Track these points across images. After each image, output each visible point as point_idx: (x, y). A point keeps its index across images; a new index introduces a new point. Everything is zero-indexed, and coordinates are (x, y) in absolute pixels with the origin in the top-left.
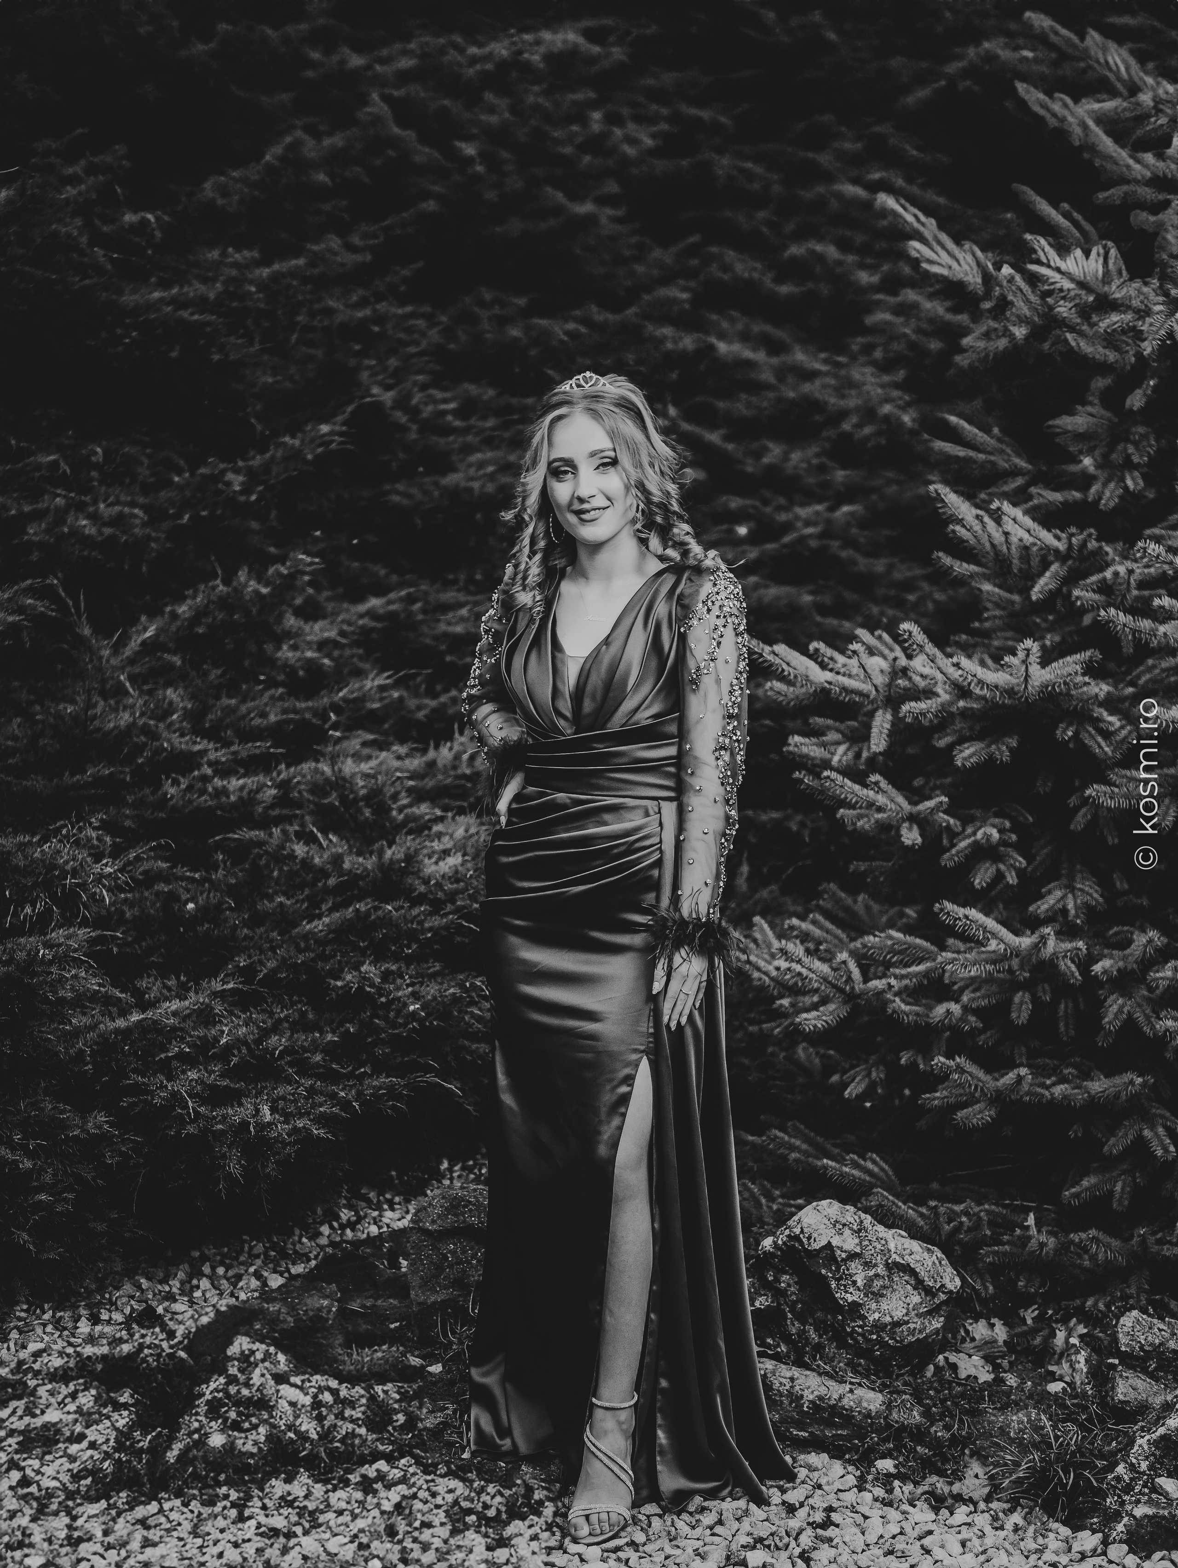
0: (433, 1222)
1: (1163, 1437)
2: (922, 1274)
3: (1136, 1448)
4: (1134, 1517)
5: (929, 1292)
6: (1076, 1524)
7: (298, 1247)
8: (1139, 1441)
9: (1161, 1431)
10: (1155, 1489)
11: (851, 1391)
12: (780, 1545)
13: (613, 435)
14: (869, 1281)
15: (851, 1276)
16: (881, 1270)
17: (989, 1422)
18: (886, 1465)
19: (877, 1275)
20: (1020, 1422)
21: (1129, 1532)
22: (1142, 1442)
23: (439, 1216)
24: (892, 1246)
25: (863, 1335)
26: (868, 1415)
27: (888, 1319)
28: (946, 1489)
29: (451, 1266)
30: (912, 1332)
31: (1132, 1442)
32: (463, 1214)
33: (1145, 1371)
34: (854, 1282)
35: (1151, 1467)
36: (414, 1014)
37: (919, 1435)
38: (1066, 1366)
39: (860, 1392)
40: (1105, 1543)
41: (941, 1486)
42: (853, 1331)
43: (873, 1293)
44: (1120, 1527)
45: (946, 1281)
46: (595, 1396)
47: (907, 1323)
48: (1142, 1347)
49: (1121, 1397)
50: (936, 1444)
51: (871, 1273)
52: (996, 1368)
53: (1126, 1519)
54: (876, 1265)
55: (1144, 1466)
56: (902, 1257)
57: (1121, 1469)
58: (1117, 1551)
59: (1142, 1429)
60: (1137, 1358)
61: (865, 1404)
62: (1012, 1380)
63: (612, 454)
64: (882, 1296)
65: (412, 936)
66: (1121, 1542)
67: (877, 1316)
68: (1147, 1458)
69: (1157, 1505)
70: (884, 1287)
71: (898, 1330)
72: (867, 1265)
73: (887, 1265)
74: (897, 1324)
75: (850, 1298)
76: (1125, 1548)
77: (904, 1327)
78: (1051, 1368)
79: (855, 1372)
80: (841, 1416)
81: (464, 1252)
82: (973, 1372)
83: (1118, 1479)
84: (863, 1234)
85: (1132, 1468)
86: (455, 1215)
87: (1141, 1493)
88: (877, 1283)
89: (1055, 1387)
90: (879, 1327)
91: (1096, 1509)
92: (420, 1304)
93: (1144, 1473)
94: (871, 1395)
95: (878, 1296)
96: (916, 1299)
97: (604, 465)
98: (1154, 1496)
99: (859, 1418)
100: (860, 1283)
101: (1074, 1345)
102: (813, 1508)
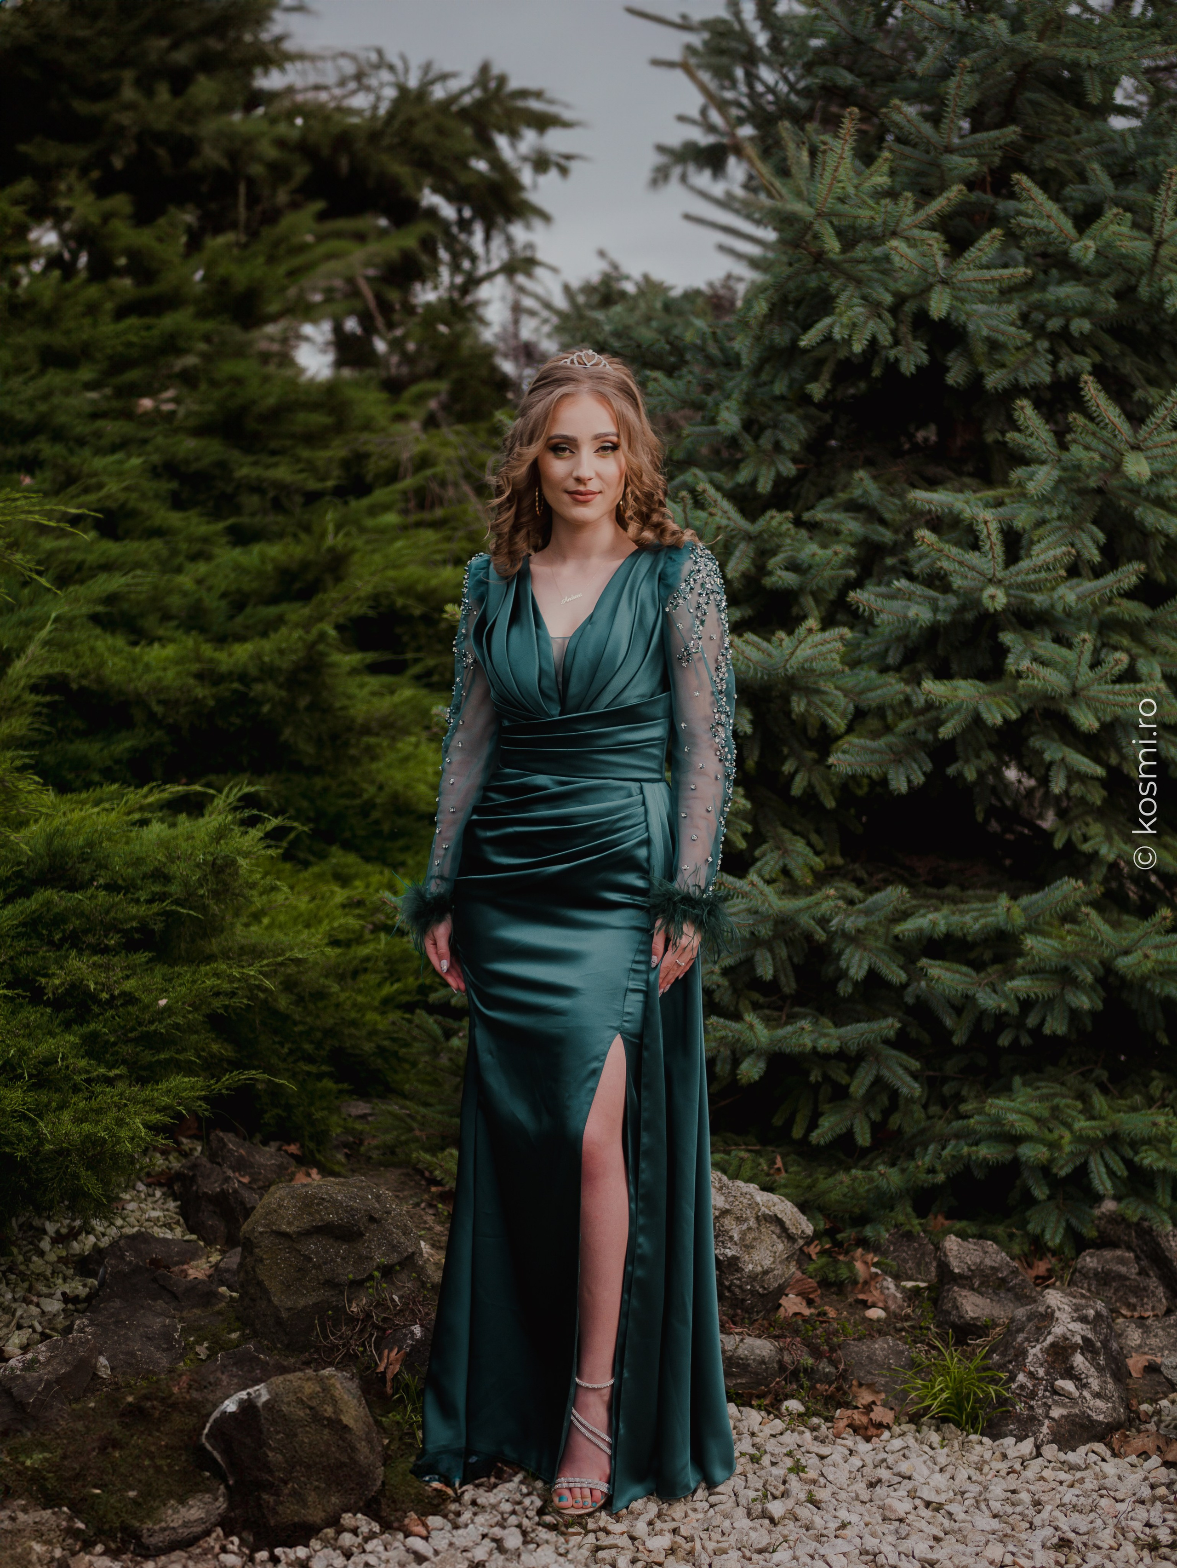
0: (290, 1224)
1: (1053, 1345)
2: (788, 1223)
3: (1030, 1358)
4: (1053, 1419)
5: (791, 1238)
6: (994, 1432)
7: (31, 1266)
8: (1032, 1351)
9: (1050, 1339)
10: (1055, 1392)
11: (742, 1340)
12: (778, 1493)
13: (620, 420)
14: (743, 1234)
15: (727, 1231)
16: (752, 1223)
17: (857, 1353)
18: (794, 1405)
19: (750, 1229)
20: (883, 1349)
21: (1053, 1432)
22: (1035, 1351)
23: (294, 1217)
24: (758, 1199)
25: (740, 1287)
26: (763, 1362)
27: (759, 1269)
28: (865, 1420)
29: (318, 1267)
30: (775, 1278)
31: (1024, 1353)
32: (318, 1212)
33: (972, 1289)
34: (731, 1238)
35: (1047, 1373)
36: (167, 1008)
37: (809, 1372)
38: (876, 1293)
39: (749, 1340)
40: (1038, 1447)
41: (859, 1418)
42: (732, 1284)
43: (746, 1246)
44: (1045, 1430)
45: (804, 1226)
46: (580, 1376)
47: (773, 1270)
48: (969, 1269)
49: (971, 1314)
50: (827, 1379)
51: (745, 1227)
52: (810, 1303)
53: (1046, 1422)
54: (746, 1220)
55: (1041, 1372)
56: (769, 1208)
57: (1021, 1378)
58: (1050, 1451)
59: (1027, 1339)
60: (966, 1278)
61: (758, 1352)
62: (832, 1313)
63: (615, 439)
64: (753, 1247)
65: (112, 927)
66: (1049, 1442)
67: (750, 1267)
68: (1041, 1365)
69: (1064, 1405)
70: (754, 1239)
71: (766, 1278)
72: (739, 1220)
73: (757, 1218)
74: (766, 1273)
75: (729, 1253)
76: (1055, 1447)
77: (771, 1275)
78: (861, 1297)
79: (735, 1323)
80: (738, 1365)
81: (327, 1251)
82: (796, 1309)
83: (1022, 1387)
84: (725, 1190)
85: (1032, 1375)
86: (310, 1214)
87: (1044, 1397)
88: (750, 1236)
89: (875, 1313)
90: (753, 1277)
91: (1007, 1416)
92: (289, 1309)
93: (1042, 1379)
94: (758, 1342)
95: (748, 1248)
96: (780, 1247)
97: (604, 448)
98: (1056, 1398)
99: (754, 1365)
100: (736, 1238)
101: (876, 1274)
102: (772, 1455)
